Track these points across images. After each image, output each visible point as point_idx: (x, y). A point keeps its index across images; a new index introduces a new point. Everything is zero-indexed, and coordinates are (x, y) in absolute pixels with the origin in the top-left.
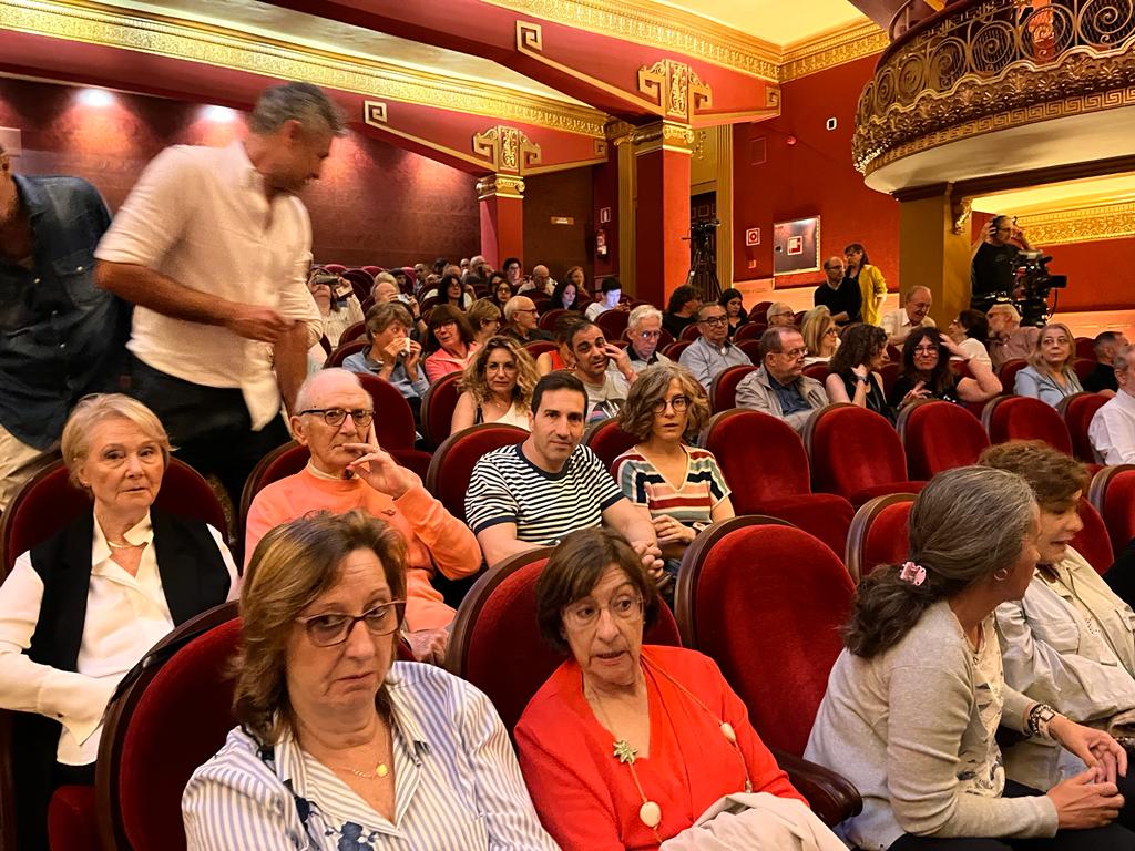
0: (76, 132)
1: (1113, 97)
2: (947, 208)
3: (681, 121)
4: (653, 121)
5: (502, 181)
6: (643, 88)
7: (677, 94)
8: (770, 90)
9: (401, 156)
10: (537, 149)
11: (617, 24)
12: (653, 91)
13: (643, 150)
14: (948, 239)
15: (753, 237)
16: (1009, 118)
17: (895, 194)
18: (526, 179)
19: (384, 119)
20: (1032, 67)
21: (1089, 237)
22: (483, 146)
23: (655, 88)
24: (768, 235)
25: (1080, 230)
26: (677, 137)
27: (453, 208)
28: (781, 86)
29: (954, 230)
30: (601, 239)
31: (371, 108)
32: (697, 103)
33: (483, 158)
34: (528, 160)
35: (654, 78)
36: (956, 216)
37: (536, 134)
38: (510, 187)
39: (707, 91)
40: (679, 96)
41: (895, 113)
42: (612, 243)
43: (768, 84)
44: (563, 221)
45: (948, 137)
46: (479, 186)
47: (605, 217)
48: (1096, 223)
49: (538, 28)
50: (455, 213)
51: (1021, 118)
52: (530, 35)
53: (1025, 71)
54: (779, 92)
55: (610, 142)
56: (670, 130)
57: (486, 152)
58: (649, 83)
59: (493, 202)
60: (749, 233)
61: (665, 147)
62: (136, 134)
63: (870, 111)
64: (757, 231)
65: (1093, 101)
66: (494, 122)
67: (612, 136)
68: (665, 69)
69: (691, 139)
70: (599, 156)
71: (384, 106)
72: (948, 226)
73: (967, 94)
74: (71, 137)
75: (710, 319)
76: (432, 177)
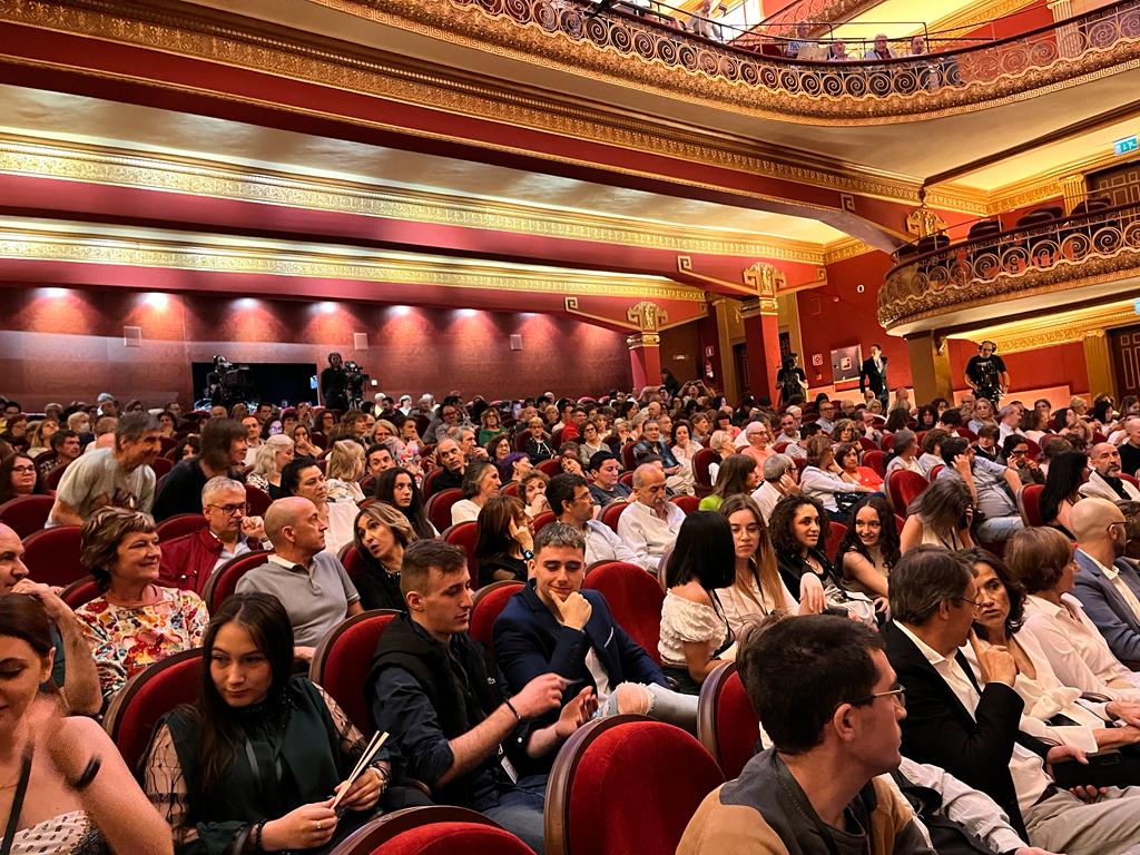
0: (396, 332)
1: (994, 299)
2: (933, 342)
3: (769, 296)
4: (754, 299)
5: (645, 338)
6: (747, 281)
7: (766, 281)
8: (819, 270)
9: (576, 326)
10: (665, 314)
11: (729, 248)
12: (752, 282)
13: (747, 316)
14: (936, 359)
15: (817, 360)
16: (950, 308)
17: (905, 336)
18: (660, 334)
19: (576, 307)
20: (956, 287)
21: (1021, 349)
22: (633, 316)
23: (753, 280)
24: (827, 358)
25: (1015, 345)
26: (769, 306)
27: (610, 356)
28: (825, 266)
29: (939, 354)
30: (709, 367)
31: (569, 301)
32: (778, 285)
33: (634, 323)
34: (660, 321)
35: (751, 274)
36: (938, 347)
37: (664, 304)
38: (651, 340)
39: (783, 277)
40: (767, 283)
41: (898, 305)
42: (717, 370)
43: (817, 266)
44: (682, 357)
45: (924, 316)
46: (629, 341)
47: (710, 352)
48: (1023, 341)
49: (688, 258)
50: (612, 359)
51: (956, 308)
52: (685, 263)
53: (954, 289)
54: (824, 270)
55: (709, 304)
56: (764, 304)
57: (635, 319)
58: (750, 278)
59: (640, 351)
60: (814, 358)
61: (762, 313)
62: (427, 330)
63: (885, 302)
64: (819, 356)
65: (985, 301)
66: (639, 299)
67: (711, 299)
68: (758, 268)
69: (776, 307)
70: (703, 313)
71: (575, 299)
72: (935, 351)
73: (929, 298)
74: (393, 336)
75: (825, 409)
76: (595, 338)
